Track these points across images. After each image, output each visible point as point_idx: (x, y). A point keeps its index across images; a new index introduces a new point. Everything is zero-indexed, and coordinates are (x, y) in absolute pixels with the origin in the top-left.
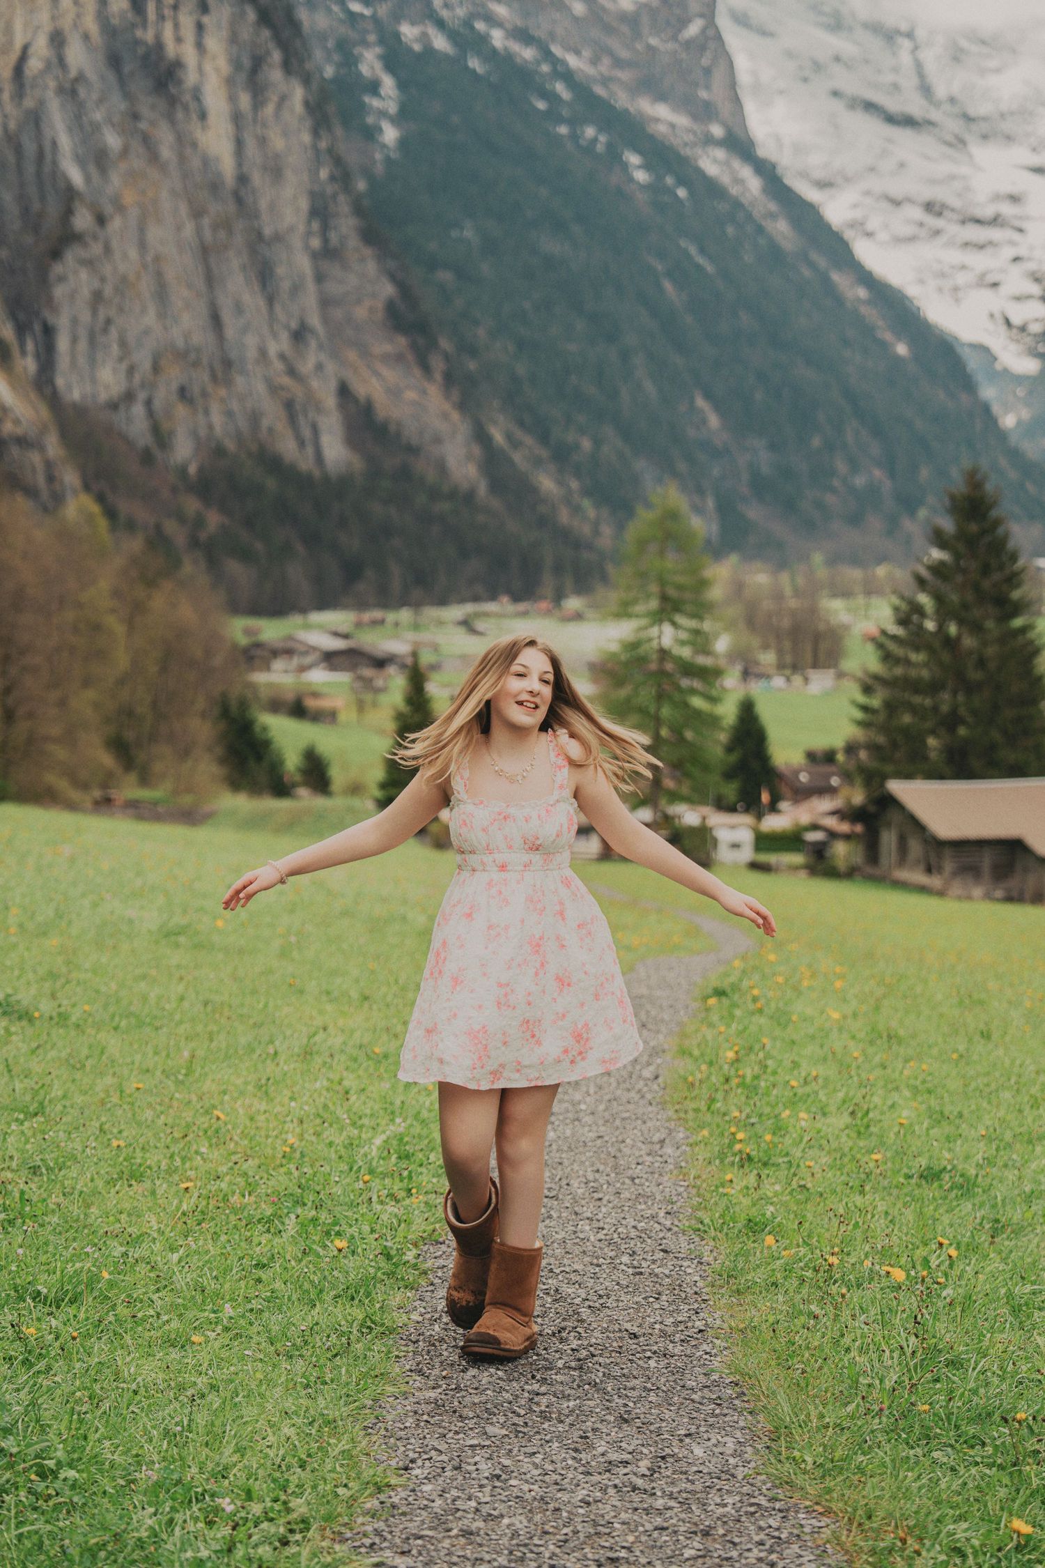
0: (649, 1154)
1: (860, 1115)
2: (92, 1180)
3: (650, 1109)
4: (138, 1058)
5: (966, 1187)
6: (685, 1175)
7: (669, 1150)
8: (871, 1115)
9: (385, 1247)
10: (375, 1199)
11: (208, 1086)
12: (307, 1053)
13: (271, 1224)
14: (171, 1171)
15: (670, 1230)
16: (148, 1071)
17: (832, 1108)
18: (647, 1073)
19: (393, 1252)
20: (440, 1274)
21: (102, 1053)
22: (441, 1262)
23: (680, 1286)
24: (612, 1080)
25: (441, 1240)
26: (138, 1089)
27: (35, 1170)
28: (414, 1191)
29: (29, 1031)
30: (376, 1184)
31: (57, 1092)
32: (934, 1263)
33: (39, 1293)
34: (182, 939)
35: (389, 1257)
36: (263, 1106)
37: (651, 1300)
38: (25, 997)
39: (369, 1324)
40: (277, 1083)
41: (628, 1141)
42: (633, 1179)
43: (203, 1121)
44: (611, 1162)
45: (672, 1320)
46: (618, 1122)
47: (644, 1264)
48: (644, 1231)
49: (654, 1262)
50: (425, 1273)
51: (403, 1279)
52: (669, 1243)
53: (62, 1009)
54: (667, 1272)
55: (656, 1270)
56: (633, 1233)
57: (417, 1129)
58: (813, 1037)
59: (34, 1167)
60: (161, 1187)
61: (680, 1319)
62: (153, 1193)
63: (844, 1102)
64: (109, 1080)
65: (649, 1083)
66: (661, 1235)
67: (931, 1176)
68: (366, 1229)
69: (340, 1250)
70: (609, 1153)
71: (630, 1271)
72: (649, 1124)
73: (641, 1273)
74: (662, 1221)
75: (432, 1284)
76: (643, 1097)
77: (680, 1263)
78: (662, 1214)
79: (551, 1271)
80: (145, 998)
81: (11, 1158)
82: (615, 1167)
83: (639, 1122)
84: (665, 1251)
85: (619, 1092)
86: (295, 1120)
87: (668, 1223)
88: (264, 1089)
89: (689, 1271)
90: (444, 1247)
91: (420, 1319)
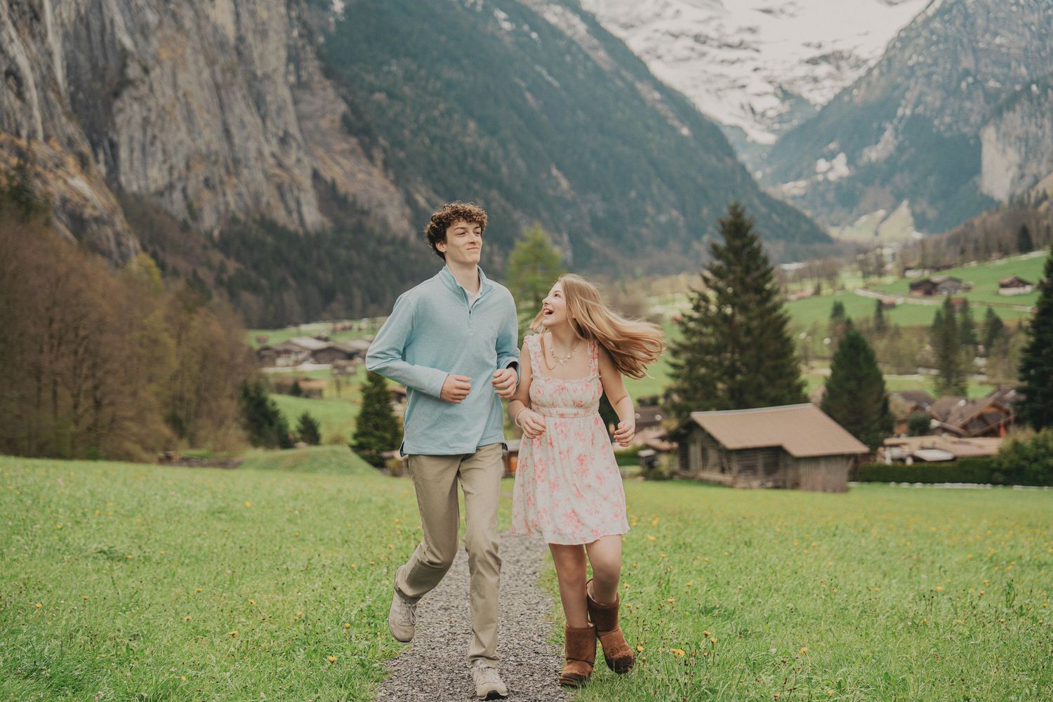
0: (528, 610)
1: (664, 585)
2: (172, 639)
3: (530, 588)
4: (197, 577)
5: (729, 615)
6: (551, 618)
7: (541, 607)
8: (671, 584)
9: (361, 659)
10: (353, 636)
11: (245, 589)
12: (307, 570)
13: (288, 655)
14: (222, 633)
15: (540, 643)
16: (204, 584)
17: (647, 582)
18: (529, 571)
19: (366, 663)
20: (396, 674)
21: (174, 576)
22: (397, 668)
23: (546, 668)
24: (506, 576)
25: (396, 657)
26: (199, 592)
27: (135, 637)
28: (379, 633)
29: (125, 566)
30: (354, 631)
31: (146, 595)
32: (702, 645)
33: (142, 696)
34: (223, 516)
35: (363, 666)
36: (280, 598)
37: (528, 676)
38: (120, 548)
39: (351, 698)
40: (288, 586)
41: (516, 604)
42: (518, 622)
43: (241, 608)
44: (504, 615)
45: (540, 685)
46: (509, 596)
47: (523, 660)
48: (524, 645)
49: (530, 658)
50: (386, 673)
51: (373, 677)
52: (540, 649)
53: (147, 554)
54: (538, 662)
55: (531, 662)
56: (517, 646)
57: (379, 604)
58: (637, 549)
59: (134, 635)
60: (217, 641)
61: (545, 684)
62: (212, 643)
63: (654, 578)
64: (179, 590)
65: (530, 576)
66: (535, 646)
67: (707, 611)
68: (348, 653)
69: (332, 662)
70: (503, 611)
71: (515, 664)
72: (529, 595)
73: (522, 664)
74: (536, 640)
75: (391, 679)
76: (526, 583)
77: (546, 657)
78: (535, 636)
79: (466, 667)
80: (200, 549)
81: (119, 630)
82: (507, 618)
83: (523, 595)
84: (537, 653)
85: (511, 582)
86: (301, 604)
87: (539, 640)
88: (282, 589)
89: (552, 661)
90: (398, 661)
91: (384, 695)
